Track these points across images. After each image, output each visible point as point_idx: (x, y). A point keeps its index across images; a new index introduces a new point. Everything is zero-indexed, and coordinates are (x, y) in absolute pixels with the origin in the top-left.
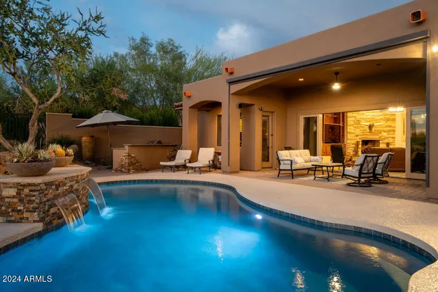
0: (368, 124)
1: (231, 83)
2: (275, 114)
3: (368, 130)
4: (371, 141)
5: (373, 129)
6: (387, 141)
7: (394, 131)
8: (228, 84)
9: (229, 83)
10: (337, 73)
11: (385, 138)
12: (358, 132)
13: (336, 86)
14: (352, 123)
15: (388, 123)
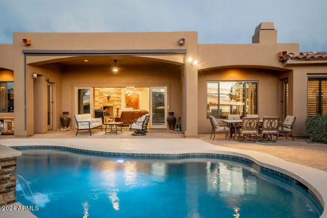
0: (107, 95)
1: (26, 54)
2: (55, 85)
3: (107, 100)
4: (107, 107)
5: (110, 99)
6: (117, 107)
7: (121, 101)
8: (23, 54)
9: (25, 53)
10: (115, 61)
11: (117, 105)
12: (101, 101)
13: (115, 70)
14: (98, 94)
15: (118, 96)
